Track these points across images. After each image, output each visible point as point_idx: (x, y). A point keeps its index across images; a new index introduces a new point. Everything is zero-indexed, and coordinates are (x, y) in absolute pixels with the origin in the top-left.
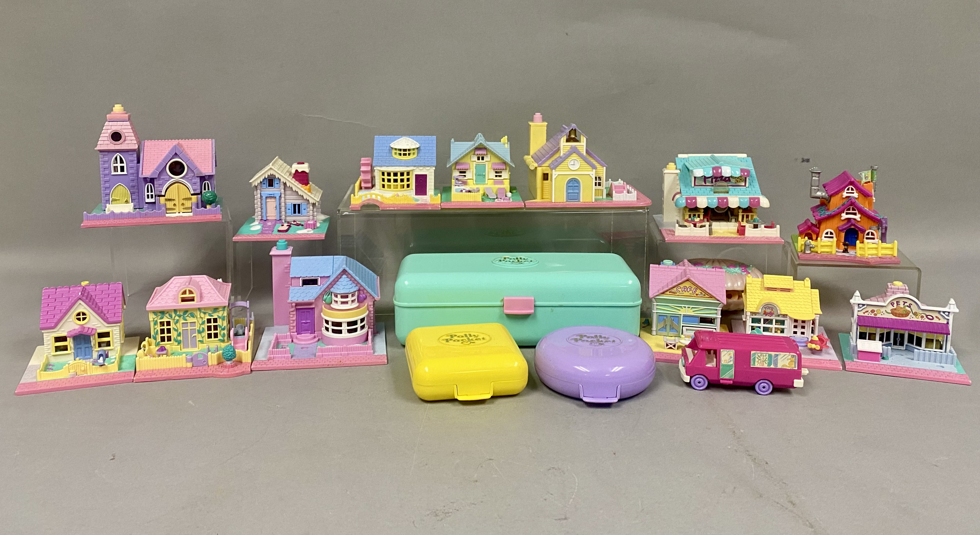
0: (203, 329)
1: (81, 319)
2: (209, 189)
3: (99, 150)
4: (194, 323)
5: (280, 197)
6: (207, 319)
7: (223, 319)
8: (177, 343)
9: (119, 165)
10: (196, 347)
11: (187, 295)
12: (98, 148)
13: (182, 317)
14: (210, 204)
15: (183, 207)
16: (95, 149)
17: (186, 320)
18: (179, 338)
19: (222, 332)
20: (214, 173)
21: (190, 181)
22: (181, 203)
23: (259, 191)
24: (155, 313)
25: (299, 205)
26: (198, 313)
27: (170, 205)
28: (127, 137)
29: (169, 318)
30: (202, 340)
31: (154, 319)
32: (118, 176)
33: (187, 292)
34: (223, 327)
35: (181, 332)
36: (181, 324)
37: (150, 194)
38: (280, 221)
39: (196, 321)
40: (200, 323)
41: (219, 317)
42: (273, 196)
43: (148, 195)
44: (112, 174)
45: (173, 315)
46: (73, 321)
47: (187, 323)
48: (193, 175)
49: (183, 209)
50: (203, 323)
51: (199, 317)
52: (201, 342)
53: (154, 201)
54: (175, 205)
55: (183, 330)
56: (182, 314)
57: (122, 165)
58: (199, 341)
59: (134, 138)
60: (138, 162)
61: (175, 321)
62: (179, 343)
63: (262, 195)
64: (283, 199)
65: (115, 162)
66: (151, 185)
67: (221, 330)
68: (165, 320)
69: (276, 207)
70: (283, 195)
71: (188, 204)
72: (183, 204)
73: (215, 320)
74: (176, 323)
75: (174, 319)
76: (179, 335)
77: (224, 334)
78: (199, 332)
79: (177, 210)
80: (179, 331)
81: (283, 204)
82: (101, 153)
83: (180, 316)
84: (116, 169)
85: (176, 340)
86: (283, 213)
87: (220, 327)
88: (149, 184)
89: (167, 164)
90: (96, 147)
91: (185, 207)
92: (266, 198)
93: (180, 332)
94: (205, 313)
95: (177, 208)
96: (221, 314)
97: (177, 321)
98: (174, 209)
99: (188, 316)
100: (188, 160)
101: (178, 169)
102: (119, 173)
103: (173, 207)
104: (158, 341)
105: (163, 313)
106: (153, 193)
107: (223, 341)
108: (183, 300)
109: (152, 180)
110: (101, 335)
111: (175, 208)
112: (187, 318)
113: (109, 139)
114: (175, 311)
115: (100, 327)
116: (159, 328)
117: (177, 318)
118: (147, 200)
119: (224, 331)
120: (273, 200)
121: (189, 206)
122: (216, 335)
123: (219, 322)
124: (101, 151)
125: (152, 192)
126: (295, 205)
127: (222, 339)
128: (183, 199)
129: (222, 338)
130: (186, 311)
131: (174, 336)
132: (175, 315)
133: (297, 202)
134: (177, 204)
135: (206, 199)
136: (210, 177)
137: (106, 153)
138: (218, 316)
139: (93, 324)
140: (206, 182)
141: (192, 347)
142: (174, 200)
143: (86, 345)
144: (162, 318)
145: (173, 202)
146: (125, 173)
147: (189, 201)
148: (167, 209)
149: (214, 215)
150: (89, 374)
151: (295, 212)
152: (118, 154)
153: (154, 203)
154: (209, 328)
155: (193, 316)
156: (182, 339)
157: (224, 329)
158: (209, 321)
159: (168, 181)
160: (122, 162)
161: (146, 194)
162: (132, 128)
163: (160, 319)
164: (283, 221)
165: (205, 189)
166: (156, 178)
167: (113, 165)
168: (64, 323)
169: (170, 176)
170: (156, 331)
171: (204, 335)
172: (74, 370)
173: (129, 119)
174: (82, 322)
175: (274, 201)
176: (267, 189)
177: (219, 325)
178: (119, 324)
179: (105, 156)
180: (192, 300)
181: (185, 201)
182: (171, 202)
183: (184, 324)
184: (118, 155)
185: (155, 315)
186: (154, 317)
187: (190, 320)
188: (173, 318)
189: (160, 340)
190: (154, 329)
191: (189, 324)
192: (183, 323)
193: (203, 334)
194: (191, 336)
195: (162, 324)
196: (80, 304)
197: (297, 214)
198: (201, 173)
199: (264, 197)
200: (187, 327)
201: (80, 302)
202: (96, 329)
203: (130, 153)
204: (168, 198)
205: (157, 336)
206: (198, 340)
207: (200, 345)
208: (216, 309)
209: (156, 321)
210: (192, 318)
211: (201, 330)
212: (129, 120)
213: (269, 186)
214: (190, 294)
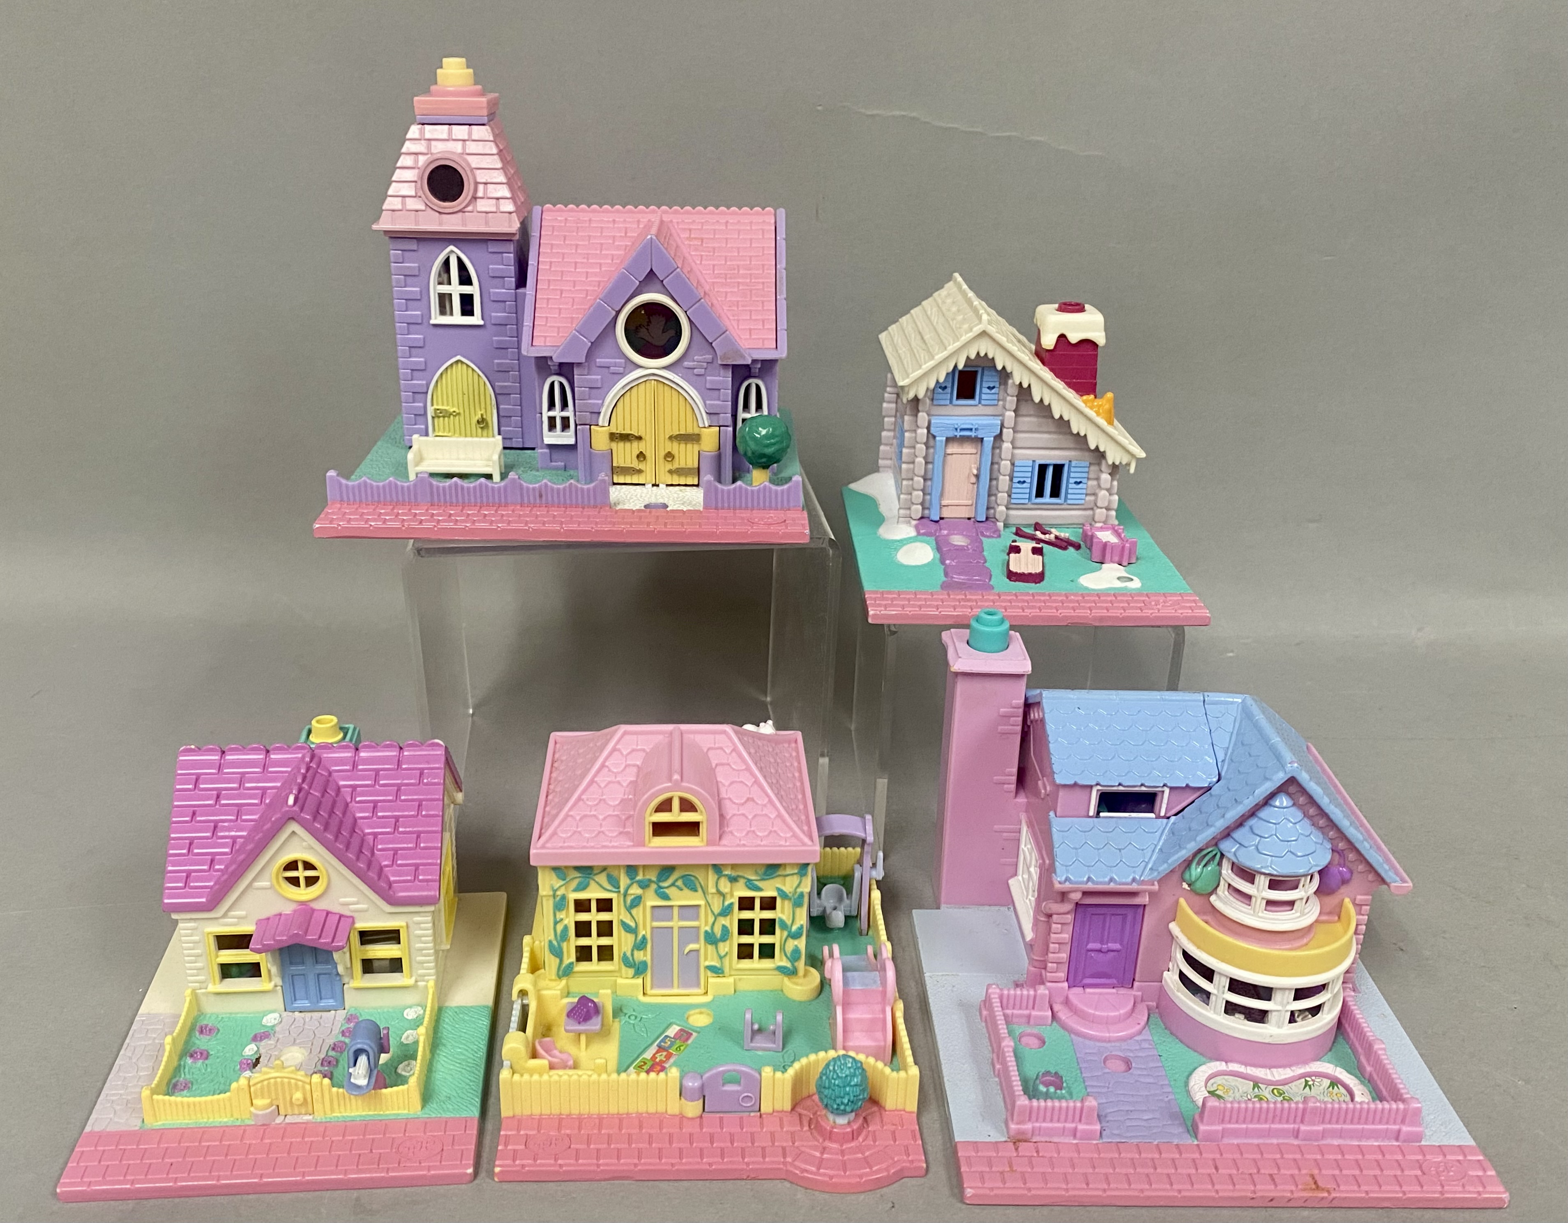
0: (725, 930)
1: (302, 882)
2: (759, 406)
3: (386, 232)
4: (691, 910)
5: (999, 437)
6: (741, 899)
7: (798, 904)
8: (631, 972)
9: (456, 289)
10: (698, 985)
11: (675, 816)
12: (385, 224)
13: (654, 886)
14: (765, 467)
15: (669, 466)
16: (375, 227)
17: (666, 897)
18: (639, 956)
19: (791, 944)
20: (782, 353)
21: (695, 379)
22: (662, 454)
23: (923, 417)
24: (559, 871)
25: (1058, 469)
26: (712, 877)
27: (624, 454)
28: (481, 188)
29: (609, 887)
30: (718, 965)
31: (555, 891)
32: (452, 331)
33: (676, 804)
34: (794, 928)
35: (648, 937)
36: (648, 910)
37: (557, 413)
38: (989, 524)
39: (702, 902)
40: (716, 911)
41: (784, 896)
42: (973, 434)
43: (552, 420)
44: (433, 322)
45: (624, 881)
46: (272, 887)
47: (671, 907)
48: (709, 357)
49: (671, 472)
50: (726, 912)
51: (712, 890)
52: (717, 971)
53: (572, 441)
54: (641, 456)
55: (653, 928)
56: (654, 879)
57: (466, 289)
58: (711, 968)
59: (505, 192)
60: (521, 282)
61: (629, 899)
62: (640, 969)
63: (933, 430)
64: (1006, 446)
65: (445, 276)
66: (561, 384)
67: (788, 936)
68: (593, 894)
69: (977, 476)
70: (1008, 434)
71: (687, 456)
72: (669, 456)
73: (769, 904)
74: (630, 908)
75: (625, 895)
76: (641, 945)
77: (796, 951)
78: (711, 939)
79: (647, 477)
80: (642, 933)
81: (1005, 465)
82: (392, 244)
83: (644, 885)
84: (444, 300)
85: (627, 962)
86: (1002, 497)
87: (784, 926)
88: (557, 379)
89: (618, 313)
90: (377, 219)
91: (676, 465)
92: (948, 440)
93: (644, 937)
94: (733, 880)
95: (647, 467)
96: (789, 884)
97: (637, 901)
98: (640, 471)
99: (673, 885)
100: (693, 301)
101: (656, 334)
102: (457, 318)
103: (635, 464)
104: (566, 962)
105: (587, 871)
106: (569, 413)
107: (791, 973)
108: (660, 829)
109: (566, 369)
110: (368, 937)
111: (641, 466)
112: (671, 892)
113: (420, 193)
114: (631, 870)
115: (366, 911)
116: (571, 918)
117: (635, 890)
118: (550, 438)
119: (796, 942)
120: (969, 449)
121: (690, 465)
122: (767, 951)
123: (781, 913)
124: (396, 236)
125: (564, 405)
126: (1043, 468)
127: (789, 965)
128: (671, 438)
129: (785, 963)
130: (667, 870)
131: (624, 949)
132: (628, 881)
133: (1052, 457)
134: (649, 454)
135: (752, 445)
136: (767, 367)
137: (413, 245)
138: (778, 890)
139: (342, 900)
140: (753, 381)
141: (684, 984)
142: (639, 438)
143: (320, 968)
144: (581, 888)
145: (635, 448)
146: (476, 319)
147: (689, 446)
148: (614, 470)
149: (781, 515)
150: (319, 1117)
151: (1040, 493)
152: (452, 248)
153: (573, 448)
154: (745, 927)
155: (690, 884)
156: (648, 959)
157: (796, 936)
158: (746, 904)
159: (622, 375)
160: (465, 280)
161: (546, 414)
162: (500, 153)
163: (577, 889)
164: (1000, 525)
165: (746, 407)
166: (579, 364)
167: (436, 289)
168: (243, 893)
169: (628, 359)
170: (560, 927)
171: (727, 949)
172: (267, 1101)
173: (492, 116)
174: (303, 893)
175: (974, 451)
176: (950, 410)
177: (781, 920)
178: (432, 908)
179: (407, 254)
180: (692, 828)
181: (675, 444)
182: (628, 445)
183: (657, 910)
184: (453, 252)
185: (559, 877)
186: (558, 883)
187: (681, 898)
188: (622, 890)
189: (573, 958)
190: (556, 923)
191: (676, 910)
192: (653, 907)
193: (724, 948)
194: (681, 950)
195: (582, 906)
196: (294, 833)
197: (1047, 498)
198: (739, 353)
199: (941, 439)
200: (671, 919)
201: (294, 827)
202: (353, 920)
203: (492, 248)
204: (620, 430)
205: (564, 945)
206: (704, 963)
207: (711, 980)
208: (772, 869)
209: (564, 897)
210: (686, 891)
211: (718, 931)
212: (491, 118)
213: (959, 397)
214: (682, 810)
